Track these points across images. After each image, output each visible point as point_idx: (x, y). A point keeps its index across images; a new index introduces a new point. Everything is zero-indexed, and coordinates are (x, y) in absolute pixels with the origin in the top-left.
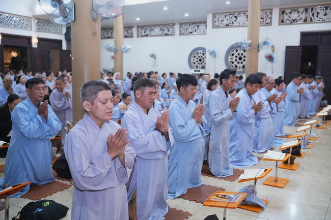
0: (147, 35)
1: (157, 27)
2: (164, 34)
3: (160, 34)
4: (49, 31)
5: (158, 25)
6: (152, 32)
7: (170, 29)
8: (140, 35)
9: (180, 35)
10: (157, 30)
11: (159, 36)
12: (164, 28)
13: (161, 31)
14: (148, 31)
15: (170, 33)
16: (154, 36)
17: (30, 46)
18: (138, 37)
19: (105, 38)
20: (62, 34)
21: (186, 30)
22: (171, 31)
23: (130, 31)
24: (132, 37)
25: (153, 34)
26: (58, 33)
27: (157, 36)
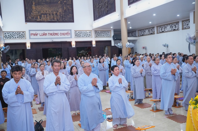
0: (163, 32)
1: (168, 25)
2: (173, 29)
3: (170, 30)
4: (103, 36)
5: (169, 24)
6: (165, 29)
7: (177, 25)
8: (159, 32)
9: (183, 29)
10: (168, 28)
11: (170, 31)
12: (173, 26)
13: (171, 28)
14: (163, 29)
15: (176, 29)
16: (167, 32)
17: (91, 46)
18: (157, 33)
19: (141, 36)
20: (111, 37)
21: (187, 26)
22: (177, 27)
23: (153, 30)
24: (154, 34)
25: (166, 30)
26: (109, 37)
27: (168, 32)
